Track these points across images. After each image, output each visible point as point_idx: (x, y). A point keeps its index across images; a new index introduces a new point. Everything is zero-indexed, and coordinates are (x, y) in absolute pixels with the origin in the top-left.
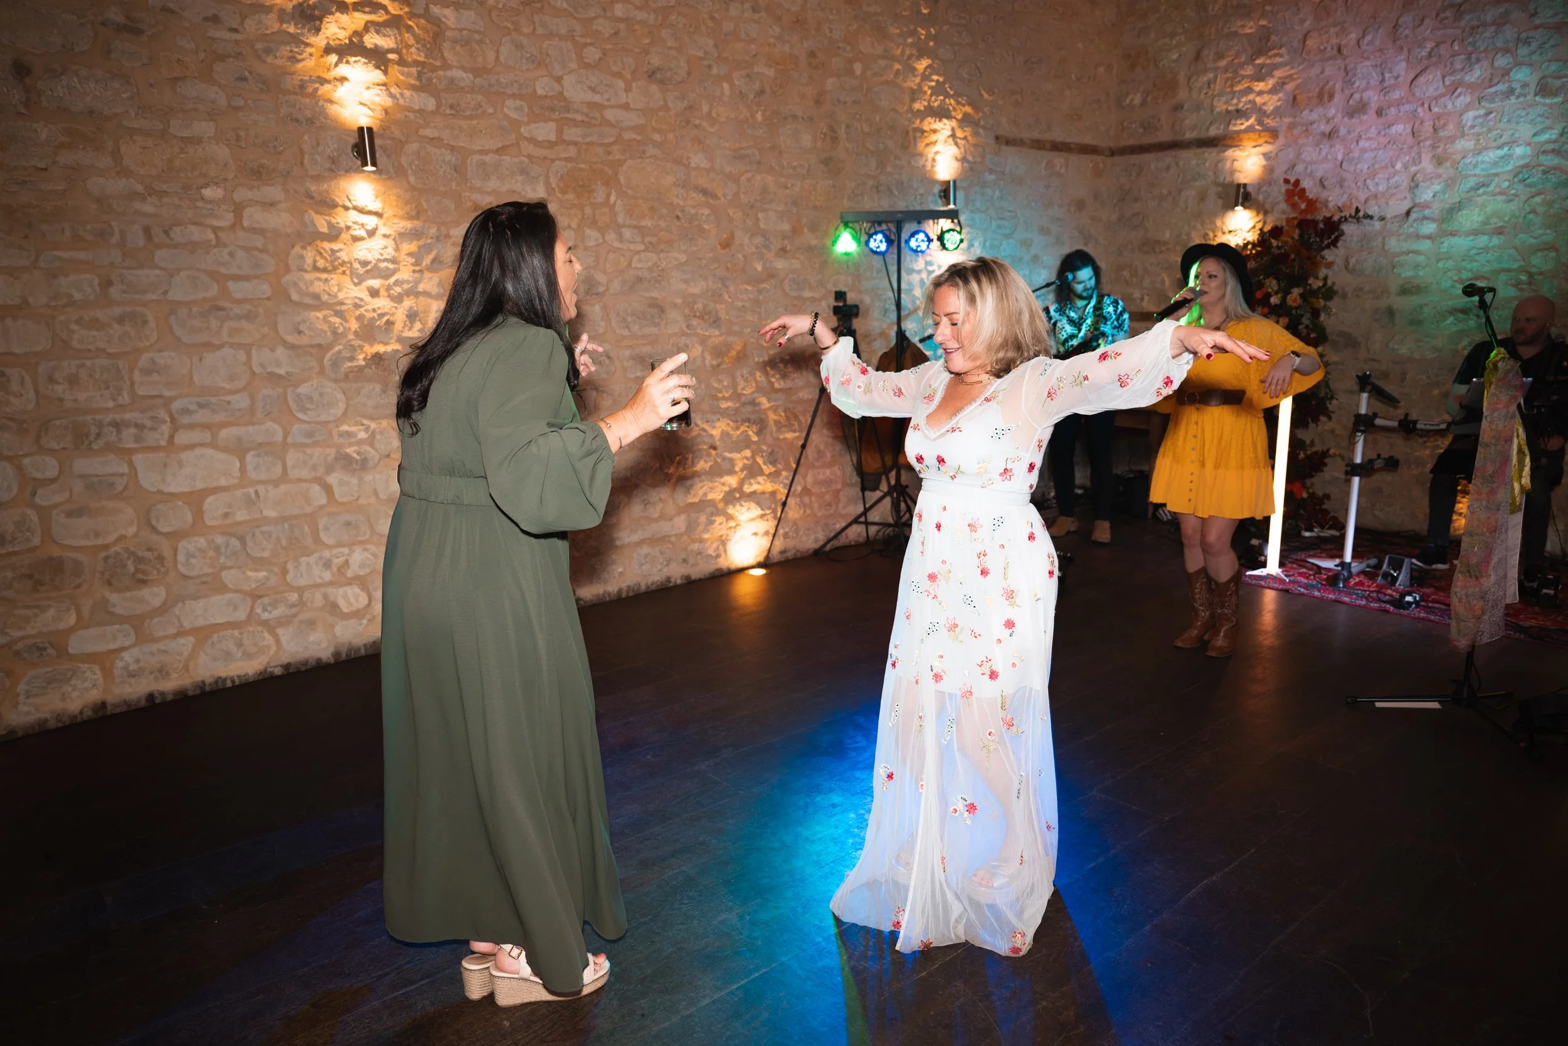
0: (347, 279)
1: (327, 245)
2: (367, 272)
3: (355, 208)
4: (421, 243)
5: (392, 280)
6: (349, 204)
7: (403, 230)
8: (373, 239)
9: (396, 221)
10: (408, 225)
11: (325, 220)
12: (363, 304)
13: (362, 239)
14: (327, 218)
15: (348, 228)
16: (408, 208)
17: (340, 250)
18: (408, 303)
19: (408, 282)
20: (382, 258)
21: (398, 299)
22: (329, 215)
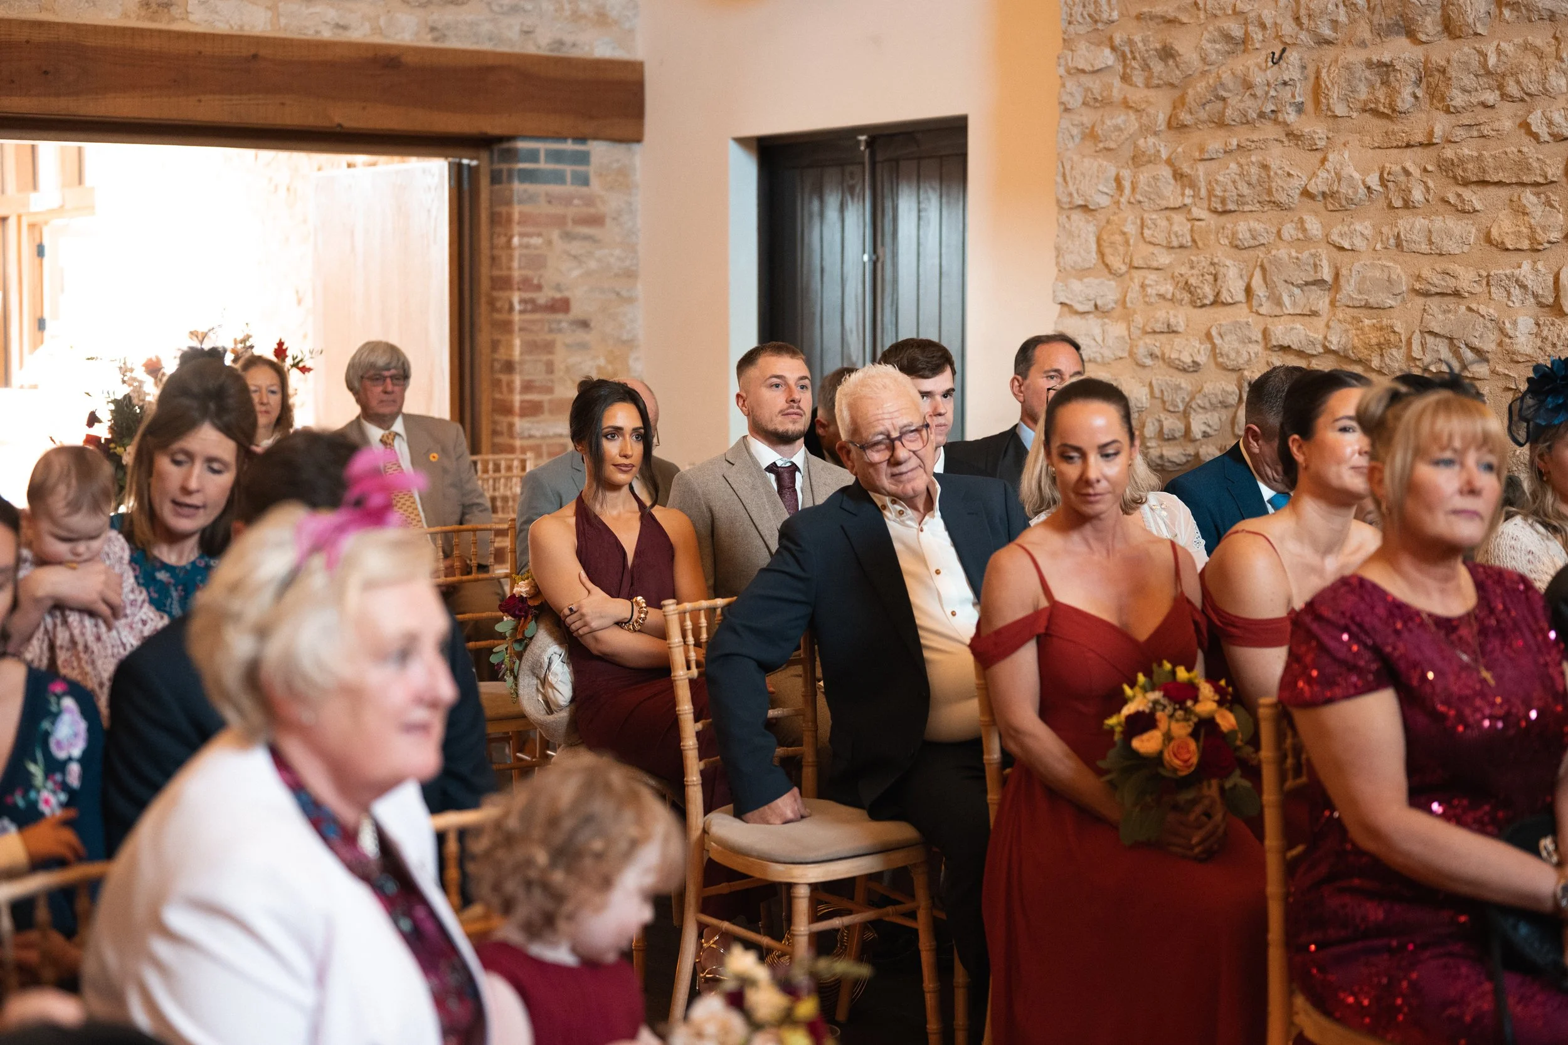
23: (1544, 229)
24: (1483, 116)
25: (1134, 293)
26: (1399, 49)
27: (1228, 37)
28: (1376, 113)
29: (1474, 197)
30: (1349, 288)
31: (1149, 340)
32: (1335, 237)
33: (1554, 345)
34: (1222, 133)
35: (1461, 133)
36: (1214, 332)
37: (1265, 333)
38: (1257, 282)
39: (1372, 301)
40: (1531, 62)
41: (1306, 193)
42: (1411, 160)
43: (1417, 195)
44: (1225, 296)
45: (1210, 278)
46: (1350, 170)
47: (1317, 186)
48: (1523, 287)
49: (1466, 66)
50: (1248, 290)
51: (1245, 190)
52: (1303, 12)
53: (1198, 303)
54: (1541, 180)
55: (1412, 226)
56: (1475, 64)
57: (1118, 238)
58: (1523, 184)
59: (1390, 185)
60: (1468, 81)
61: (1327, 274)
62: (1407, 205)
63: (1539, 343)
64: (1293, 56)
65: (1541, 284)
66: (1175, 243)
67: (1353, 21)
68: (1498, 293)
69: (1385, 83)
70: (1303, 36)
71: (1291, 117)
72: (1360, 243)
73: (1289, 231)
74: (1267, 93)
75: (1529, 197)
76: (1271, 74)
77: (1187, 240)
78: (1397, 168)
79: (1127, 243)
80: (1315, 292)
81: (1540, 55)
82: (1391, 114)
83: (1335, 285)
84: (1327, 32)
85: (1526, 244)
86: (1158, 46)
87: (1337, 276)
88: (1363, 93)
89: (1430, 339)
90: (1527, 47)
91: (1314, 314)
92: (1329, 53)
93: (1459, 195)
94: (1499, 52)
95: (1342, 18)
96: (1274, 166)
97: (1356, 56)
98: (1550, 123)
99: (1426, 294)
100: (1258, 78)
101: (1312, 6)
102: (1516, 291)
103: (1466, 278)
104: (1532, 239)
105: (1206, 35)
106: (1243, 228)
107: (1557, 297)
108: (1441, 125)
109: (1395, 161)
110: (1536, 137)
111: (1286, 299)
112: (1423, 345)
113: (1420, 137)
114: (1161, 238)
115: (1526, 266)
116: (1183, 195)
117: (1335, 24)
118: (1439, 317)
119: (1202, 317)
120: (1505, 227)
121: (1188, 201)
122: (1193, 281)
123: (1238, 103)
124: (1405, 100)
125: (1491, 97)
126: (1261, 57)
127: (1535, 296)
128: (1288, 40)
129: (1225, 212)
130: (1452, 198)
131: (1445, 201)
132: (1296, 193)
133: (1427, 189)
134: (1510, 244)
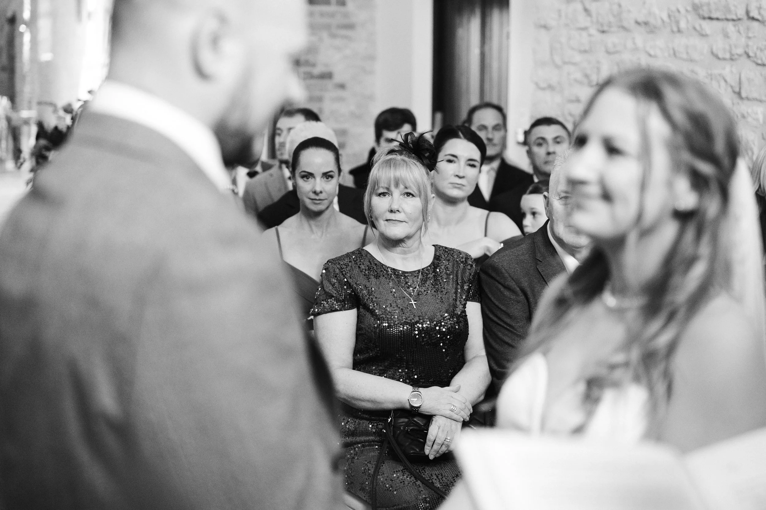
23: (736, 46)
25: (564, 79)
29: (707, 26)
32: (648, 48)
41: (637, 23)
43: (683, 25)
45: (595, 71)
46: (655, 9)
47: (641, 19)
48: (726, 81)
51: (611, 18)
53: (590, 84)
54: (735, 17)
55: (680, 43)
57: (559, 46)
58: (727, 20)
59: (672, 19)
62: (679, 31)
65: (734, 80)
66: (583, 49)
68: (714, 84)
72: (658, 52)
75: (730, 27)
77: (588, 47)
78: (675, 9)
79: (562, 48)
85: (728, 56)
93: (700, 25)
96: (624, 5)
102: (723, 83)
104: (731, 52)
106: (611, 41)
107: (740, 88)
109: (674, 6)
114: (577, 45)
115: (728, 69)
116: (586, 20)
120: (720, 45)
121: (588, 24)
122: (589, 72)
127: (732, 87)
129: (603, 32)
130: (698, 28)
131: (695, 28)
132: (632, 22)
133: (688, 21)
134: (721, 56)
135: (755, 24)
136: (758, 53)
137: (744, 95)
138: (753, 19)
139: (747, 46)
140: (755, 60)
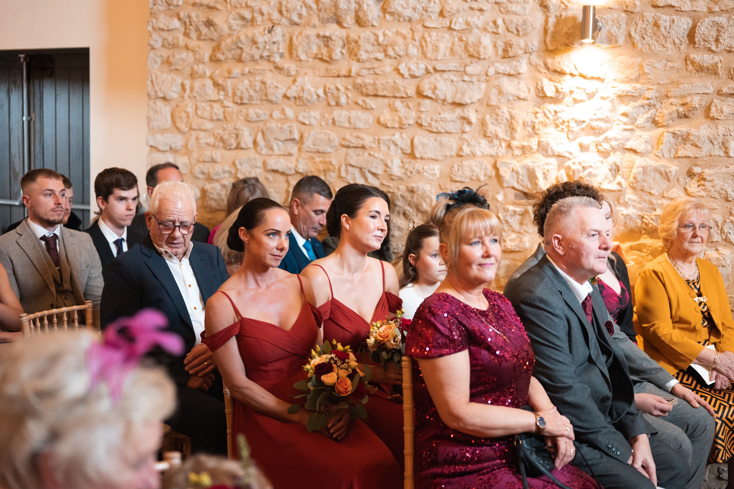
0: (564, 135)
1: (552, 107)
2: (583, 129)
3: (582, 76)
4: (636, 104)
5: (601, 138)
6: (574, 72)
7: (620, 93)
8: (591, 100)
9: (615, 84)
10: (627, 88)
11: (555, 86)
12: (571, 157)
13: (582, 101)
14: (556, 84)
15: (571, 92)
16: (628, 72)
17: (562, 111)
18: (615, 158)
19: (616, 139)
20: (595, 118)
21: (605, 154)
22: (559, 82)
23: (406, 118)
24: (376, 64)
25: (192, 143)
26: (332, 30)
27: (243, 18)
28: (321, 59)
29: (371, 102)
30: (308, 143)
31: (201, 166)
32: (301, 118)
33: (411, 172)
34: (240, 65)
35: (364, 72)
36: (237, 162)
37: (264, 163)
38: (260, 138)
39: (321, 149)
40: (400, 40)
41: (285, 96)
42: (340, 83)
43: (343, 100)
44: (243, 145)
45: (234, 136)
46: (308, 86)
47: (292, 93)
48: (396, 145)
49: (368, 40)
50: (255, 142)
51: (252, 93)
52: (283, 9)
53: (227, 147)
54: (404, 96)
55: (340, 115)
56: (372, 38)
57: (183, 115)
58: (395, 97)
59: (329, 95)
60: (369, 47)
61: (297, 136)
62: (338, 104)
63: (404, 171)
64: (278, 30)
65: (405, 144)
66: (215, 118)
67: (309, 15)
68: (383, 148)
69: (327, 46)
70: (284, 20)
71: (277, 59)
72: (313, 122)
73: (276, 114)
74: (265, 47)
75: (398, 103)
76: (267, 37)
77: (221, 117)
78: (333, 87)
79: (188, 117)
80: (290, 144)
81: (405, 38)
82: (330, 61)
83: (301, 140)
84: (296, 19)
85: (397, 125)
86: (204, 20)
87: (302, 137)
88: (315, 50)
89: (350, 168)
90: (398, 33)
91: (290, 155)
92: (297, 30)
93: (364, 101)
94: (385, 35)
95: (304, 12)
96: (269, 82)
97: (312, 32)
98: (409, 69)
99: (348, 147)
100: (260, 39)
101: (289, 6)
102: (392, 147)
103: (368, 140)
104: (400, 122)
105: (231, 16)
106: (252, 112)
107: (412, 150)
108: (355, 67)
109: (331, 83)
110: (402, 75)
111: (275, 147)
112: (347, 171)
113: (344, 72)
114: (207, 115)
115: (397, 135)
116: (219, 94)
117: (300, 16)
118: (354, 158)
119: (230, 155)
120: (386, 117)
121: (222, 97)
122: (225, 137)
123: (248, 51)
124: (337, 54)
125: (381, 56)
126: (261, 30)
127: (402, 149)
128: (276, 22)
129: (242, 104)
130: (360, 102)
131: (357, 103)
132: (280, 96)
133: (348, 97)
134: (389, 125)
135: (427, 102)
136: (433, 123)
137: (418, 155)
138: (427, 97)
139: (419, 118)
140: (430, 129)
